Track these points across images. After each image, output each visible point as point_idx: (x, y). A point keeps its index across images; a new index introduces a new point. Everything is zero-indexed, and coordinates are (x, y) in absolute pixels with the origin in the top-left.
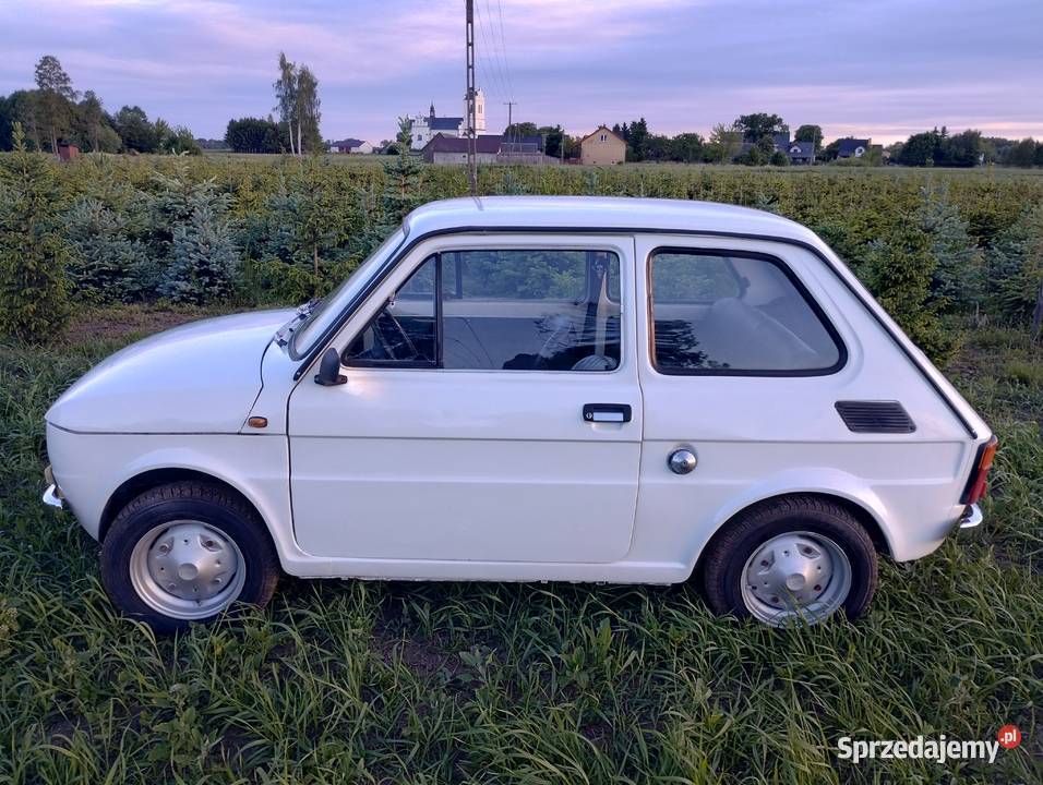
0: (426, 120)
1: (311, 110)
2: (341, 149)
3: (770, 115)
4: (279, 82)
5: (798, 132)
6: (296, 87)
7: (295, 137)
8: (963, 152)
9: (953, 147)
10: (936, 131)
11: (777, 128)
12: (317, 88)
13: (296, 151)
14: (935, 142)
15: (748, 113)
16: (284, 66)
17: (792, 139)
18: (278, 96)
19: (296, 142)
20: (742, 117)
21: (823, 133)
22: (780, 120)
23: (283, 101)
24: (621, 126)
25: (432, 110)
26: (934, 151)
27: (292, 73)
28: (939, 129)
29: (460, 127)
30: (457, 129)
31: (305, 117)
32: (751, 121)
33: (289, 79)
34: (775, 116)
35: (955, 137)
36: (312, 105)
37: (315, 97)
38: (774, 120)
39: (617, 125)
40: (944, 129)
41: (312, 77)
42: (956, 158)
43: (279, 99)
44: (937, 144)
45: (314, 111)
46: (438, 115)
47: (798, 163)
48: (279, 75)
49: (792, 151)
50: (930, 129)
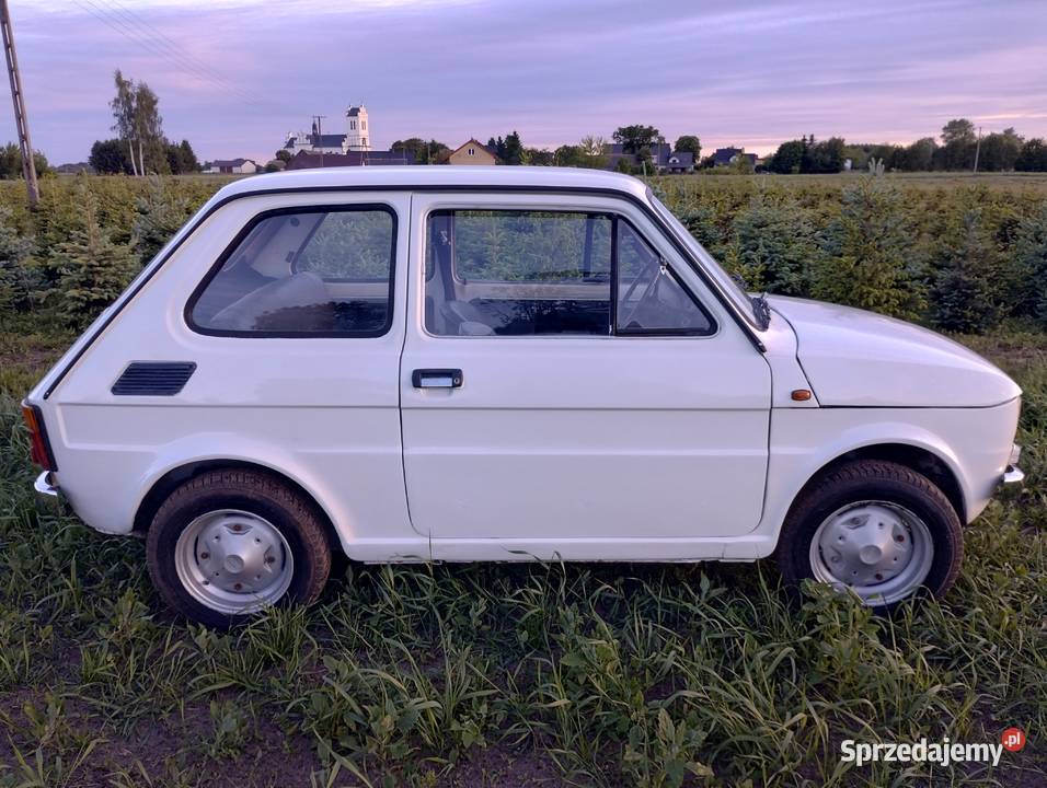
0: (308, 137)
1: (152, 129)
2: (222, 169)
3: (646, 127)
4: (117, 101)
5: (678, 143)
6: (134, 105)
7: (137, 157)
8: (828, 158)
9: (820, 154)
10: (804, 140)
11: (654, 139)
12: (158, 106)
13: (139, 172)
14: (802, 150)
15: (625, 125)
16: (121, 83)
17: (673, 149)
18: (116, 115)
19: (138, 165)
20: (620, 129)
21: (701, 143)
22: (656, 131)
23: (122, 119)
24: (496, 140)
25: (314, 127)
26: (803, 158)
27: (130, 90)
28: (808, 138)
29: (343, 144)
30: (341, 146)
31: (148, 137)
32: (629, 132)
33: (127, 96)
34: (651, 127)
35: (821, 144)
36: (153, 124)
37: (156, 114)
38: (650, 132)
39: (492, 139)
40: (812, 136)
41: (151, 94)
42: (823, 164)
43: (117, 118)
44: (805, 152)
45: (157, 130)
46: (324, 132)
47: (677, 173)
48: (115, 93)
49: (671, 161)
50: (800, 139)
